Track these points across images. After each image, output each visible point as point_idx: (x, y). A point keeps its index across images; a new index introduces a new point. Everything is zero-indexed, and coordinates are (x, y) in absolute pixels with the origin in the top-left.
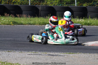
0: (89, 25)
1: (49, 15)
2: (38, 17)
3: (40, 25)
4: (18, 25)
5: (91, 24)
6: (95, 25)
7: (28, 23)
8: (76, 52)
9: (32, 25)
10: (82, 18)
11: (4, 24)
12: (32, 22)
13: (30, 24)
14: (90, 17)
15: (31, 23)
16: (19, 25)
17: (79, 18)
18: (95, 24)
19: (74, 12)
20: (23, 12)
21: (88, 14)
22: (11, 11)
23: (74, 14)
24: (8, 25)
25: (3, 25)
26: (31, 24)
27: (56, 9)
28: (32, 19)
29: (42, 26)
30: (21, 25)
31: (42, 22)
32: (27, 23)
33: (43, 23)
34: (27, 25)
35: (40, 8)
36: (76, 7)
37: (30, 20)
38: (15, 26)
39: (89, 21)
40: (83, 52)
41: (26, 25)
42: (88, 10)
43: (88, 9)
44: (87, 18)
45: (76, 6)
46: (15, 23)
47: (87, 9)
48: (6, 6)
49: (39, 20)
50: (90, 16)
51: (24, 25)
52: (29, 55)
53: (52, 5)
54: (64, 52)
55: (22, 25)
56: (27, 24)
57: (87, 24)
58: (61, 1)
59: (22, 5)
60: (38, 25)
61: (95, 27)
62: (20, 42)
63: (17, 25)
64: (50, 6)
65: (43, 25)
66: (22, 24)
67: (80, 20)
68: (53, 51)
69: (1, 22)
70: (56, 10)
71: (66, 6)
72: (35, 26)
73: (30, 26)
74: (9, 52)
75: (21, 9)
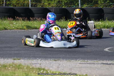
4: (32, 29)
10: (99, 21)
11: (17, 29)
14: (107, 19)
19: (90, 14)
22: (21, 14)
24: (21, 30)
30: (35, 30)
38: (29, 31)
44: (104, 20)
46: (28, 27)
48: (16, 9)
58: (59, 2)
59: (33, 7)
63: (31, 29)
69: (14, 26)
74: (55, 61)
75: (32, 12)
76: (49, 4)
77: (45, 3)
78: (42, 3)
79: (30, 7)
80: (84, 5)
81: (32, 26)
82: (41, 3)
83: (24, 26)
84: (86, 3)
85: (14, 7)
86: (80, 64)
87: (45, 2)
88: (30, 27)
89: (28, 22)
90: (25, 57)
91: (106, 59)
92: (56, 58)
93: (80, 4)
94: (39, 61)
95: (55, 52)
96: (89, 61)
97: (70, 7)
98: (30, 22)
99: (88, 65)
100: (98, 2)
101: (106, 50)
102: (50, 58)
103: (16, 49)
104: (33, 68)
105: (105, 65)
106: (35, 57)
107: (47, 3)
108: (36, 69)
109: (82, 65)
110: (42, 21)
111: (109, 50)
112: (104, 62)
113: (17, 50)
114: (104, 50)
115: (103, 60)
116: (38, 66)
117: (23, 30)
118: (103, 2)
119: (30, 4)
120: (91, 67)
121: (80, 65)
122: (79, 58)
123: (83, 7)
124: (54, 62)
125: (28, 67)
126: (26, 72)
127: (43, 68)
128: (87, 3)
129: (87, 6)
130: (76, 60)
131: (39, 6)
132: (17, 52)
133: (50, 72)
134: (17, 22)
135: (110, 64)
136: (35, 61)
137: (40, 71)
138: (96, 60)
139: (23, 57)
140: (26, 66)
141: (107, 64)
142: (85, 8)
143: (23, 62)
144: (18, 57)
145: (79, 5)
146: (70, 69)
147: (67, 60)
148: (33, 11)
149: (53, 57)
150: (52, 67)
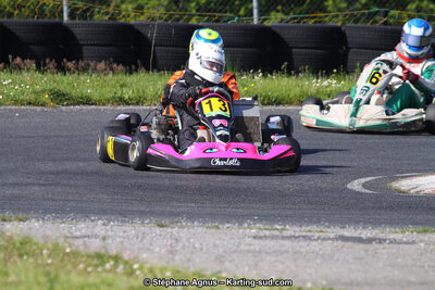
2: (148, 72)
4: (74, 105)
7: (114, 97)
9: (131, 107)
10: (328, 74)
11: (16, 102)
12: (128, 94)
13: (122, 101)
14: (358, 71)
15: (126, 97)
16: (77, 107)
17: (315, 74)
19: (294, 50)
21: (351, 56)
22: (32, 47)
23: (295, 57)
24: (32, 108)
25: (14, 104)
26: (126, 103)
30: (84, 107)
34: (109, 107)
35: (153, 34)
37: (122, 86)
38: (62, 111)
41: (104, 104)
42: (349, 40)
43: (348, 33)
44: (348, 73)
46: (59, 97)
47: (346, 37)
48: (11, 28)
50: (358, 64)
51: (95, 104)
55: (88, 107)
56: (108, 101)
59: (77, 21)
63: (67, 105)
64: (191, 23)
66: (88, 101)
67: (326, 83)
69: (2, 93)
73: (119, 108)
74: (162, 226)
75: (75, 38)
76: (140, 8)
77: (124, 6)
78: (113, 4)
79: (66, 18)
80: (273, 13)
81: (75, 93)
82: (109, 6)
83: (44, 91)
84: (279, 8)
85: (5, 19)
86: (255, 237)
87: (122, 2)
88: (64, 95)
89: (59, 76)
90: (46, 211)
91: (356, 223)
92: (163, 214)
93: (255, 12)
94: (99, 227)
95: (160, 195)
96: (291, 230)
97: (217, 21)
98: (65, 78)
99: (287, 244)
100: (326, 4)
101: (356, 185)
102: (142, 214)
103: (11, 179)
104: (75, 254)
105: (349, 244)
106: (84, 211)
107: (130, 7)
108: (89, 256)
109: (262, 242)
110: (110, 76)
111: (364, 185)
112: (348, 232)
113: (14, 185)
114: (349, 186)
115: (343, 224)
116: (95, 245)
117: (39, 109)
118: (343, 5)
119: (65, 8)
120: (295, 253)
121: (256, 242)
122: (250, 216)
123: (266, 24)
124: (158, 230)
125: (56, 250)
126: (48, 268)
127: (114, 252)
128: (283, 5)
129: (282, 20)
130: (241, 225)
131: (100, 16)
132: (16, 191)
133: (141, 268)
134: (16, 76)
135: (369, 241)
136: (82, 227)
137: (103, 263)
138: (315, 223)
139: (37, 211)
140: (50, 246)
141: (359, 240)
142: (275, 26)
143: (38, 229)
144: (19, 209)
145: (252, 15)
146: (216, 258)
147: (204, 222)
148: (78, 36)
149: (152, 213)
150: (148, 249)
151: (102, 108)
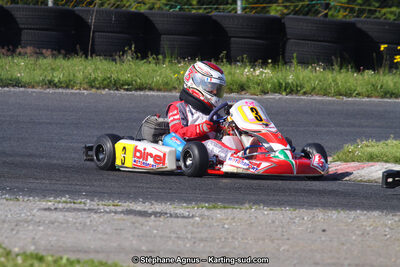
0: (291, 92)
1: (130, 48)
2: (86, 57)
3: (92, 87)
5: (302, 87)
6: (317, 95)
7: (43, 80)
8: (239, 202)
9: (60, 90)
12: (58, 76)
13: (51, 84)
15: (56, 80)
16: (6, 89)
17: (253, 63)
18: (318, 88)
20: (25, 36)
21: (289, 47)
23: (231, 45)
26: (56, 86)
27: (160, 24)
28: (61, 62)
29: (99, 91)
31: (100, 75)
32: (37, 79)
33: (105, 80)
34: (38, 90)
35: (92, 20)
36: (239, 17)
37: (53, 69)
39: (293, 74)
40: (266, 203)
41: (33, 87)
42: (288, 31)
43: (288, 24)
45: (239, 12)
47: (285, 28)
49: (90, 69)
50: (295, 55)
51: (25, 87)
52: (45, 209)
53: (143, 9)
54: (188, 201)
55: (17, 89)
56: (38, 83)
57: (285, 90)
60: (85, 89)
61: (316, 102)
62: (9, 159)
64: (133, 10)
65: (104, 88)
66: (17, 83)
67: (257, 72)
68: (147, 197)
70: (159, 26)
71: (201, 11)
72: (73, 91)
73: (51, 91)
151: (30, 90)
